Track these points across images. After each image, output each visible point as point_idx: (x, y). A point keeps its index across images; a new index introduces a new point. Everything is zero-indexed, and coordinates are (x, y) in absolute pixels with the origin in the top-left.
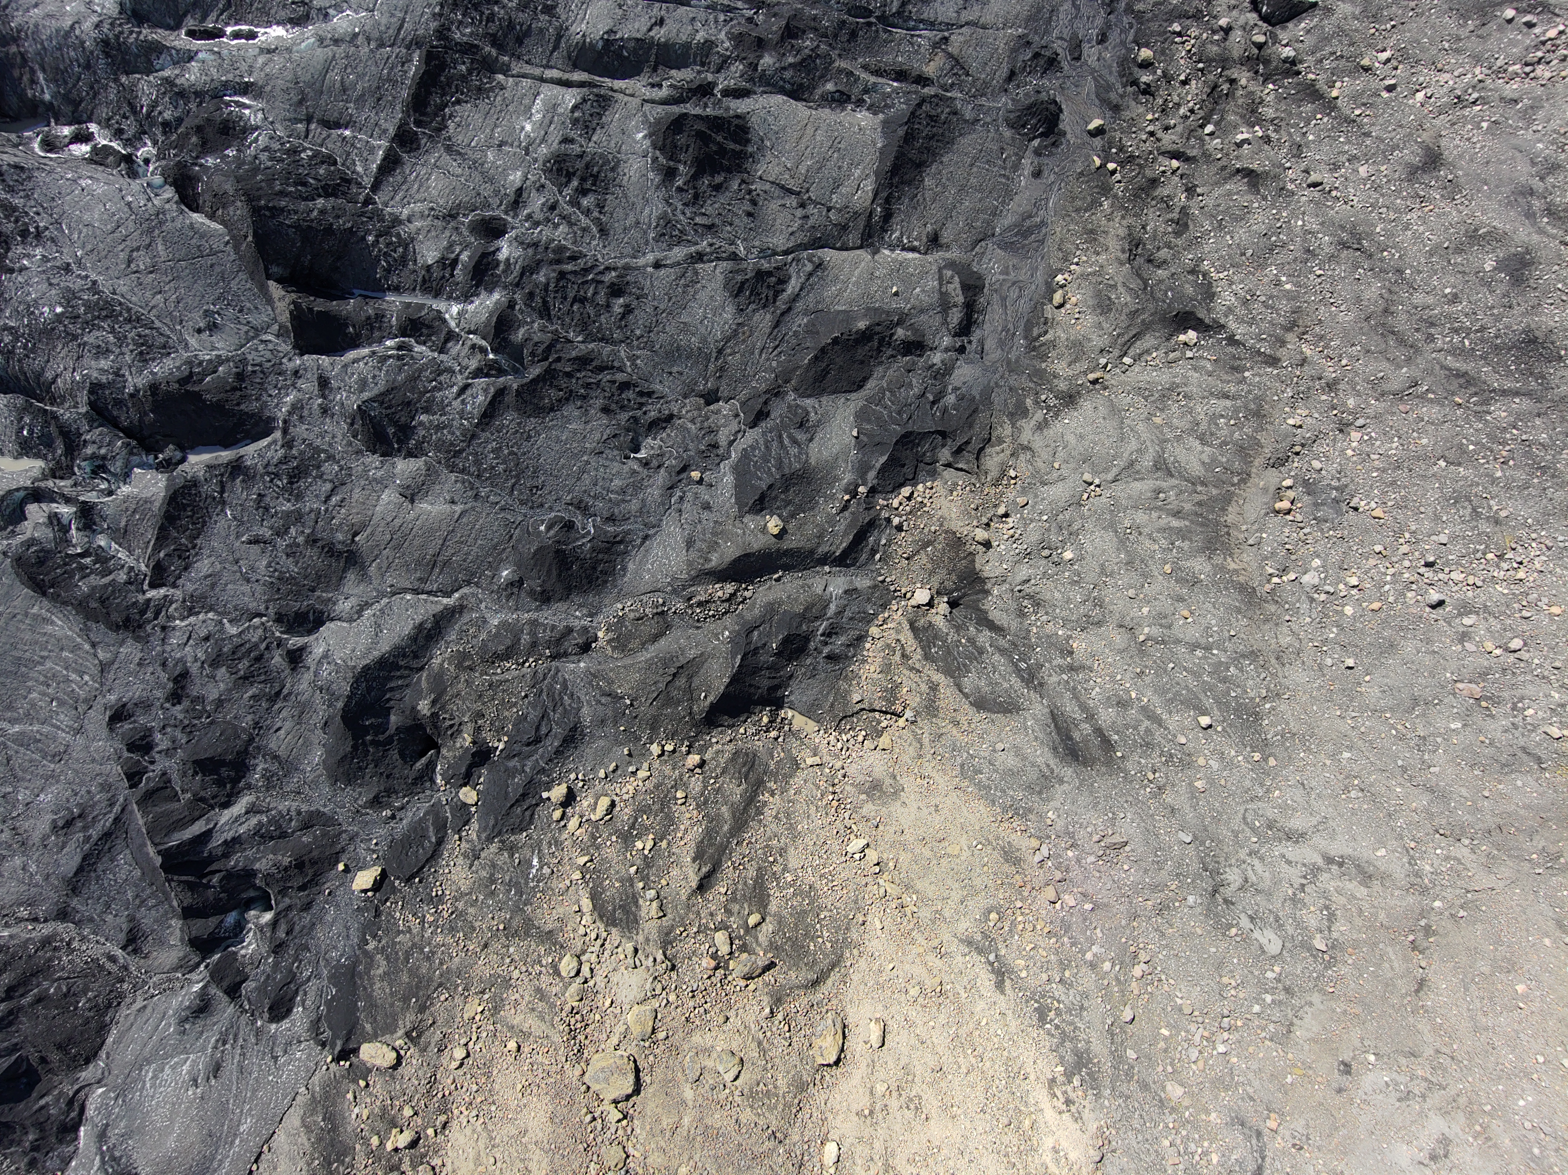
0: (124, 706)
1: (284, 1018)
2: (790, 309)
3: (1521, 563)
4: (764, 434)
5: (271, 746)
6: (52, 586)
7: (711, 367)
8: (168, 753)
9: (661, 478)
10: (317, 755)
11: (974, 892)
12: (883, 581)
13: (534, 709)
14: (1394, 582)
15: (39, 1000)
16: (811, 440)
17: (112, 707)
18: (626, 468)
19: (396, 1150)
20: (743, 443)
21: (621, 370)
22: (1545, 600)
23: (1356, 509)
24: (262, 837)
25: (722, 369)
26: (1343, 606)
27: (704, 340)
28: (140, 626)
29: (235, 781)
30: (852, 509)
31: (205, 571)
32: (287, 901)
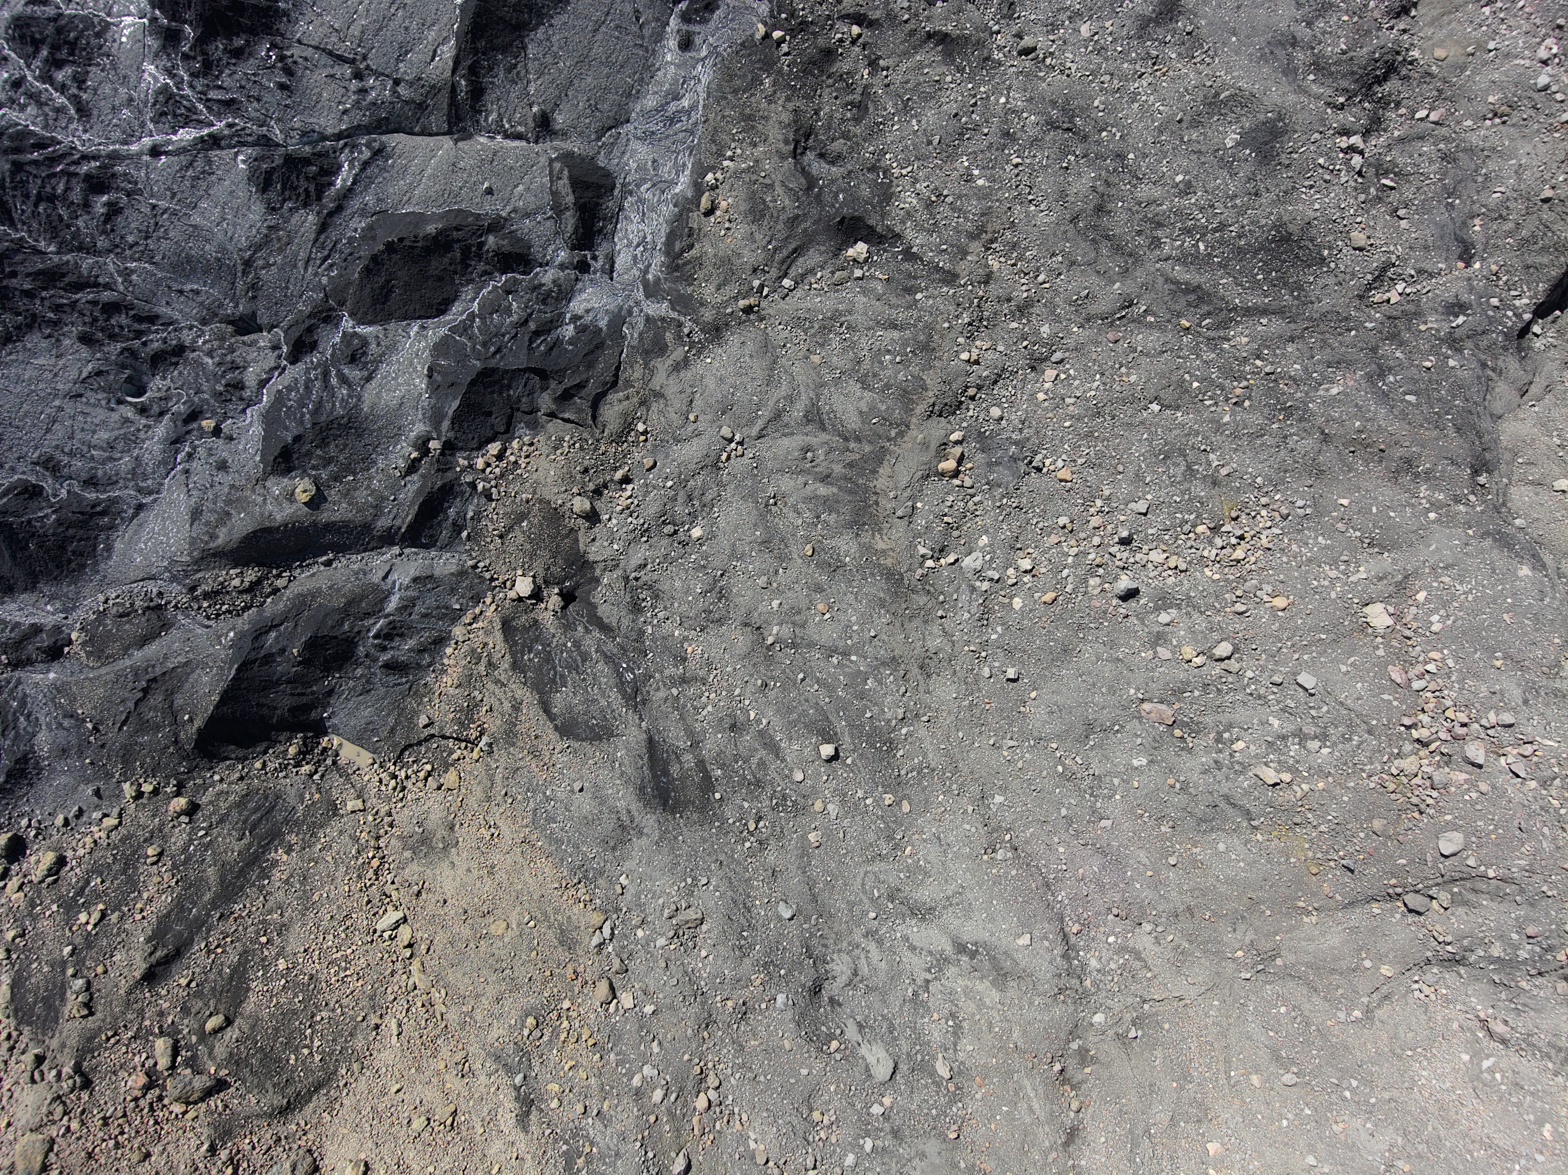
2: (339, 209)
3: (1242, 538)
4: (308, 371)
7: (240, 284)
9: (162, 430)
11: (515, 988)
12: (475, 567)
14: (1074, 566)
16: (369, 379)
18: (115, 416)
20: (278, 383)
21: (107, 287)
22: (1268, 588)
23: (1039, 470)
25: (253, 287)
26: (1011, 598)
27: (222, 249)
30: (422, 471)
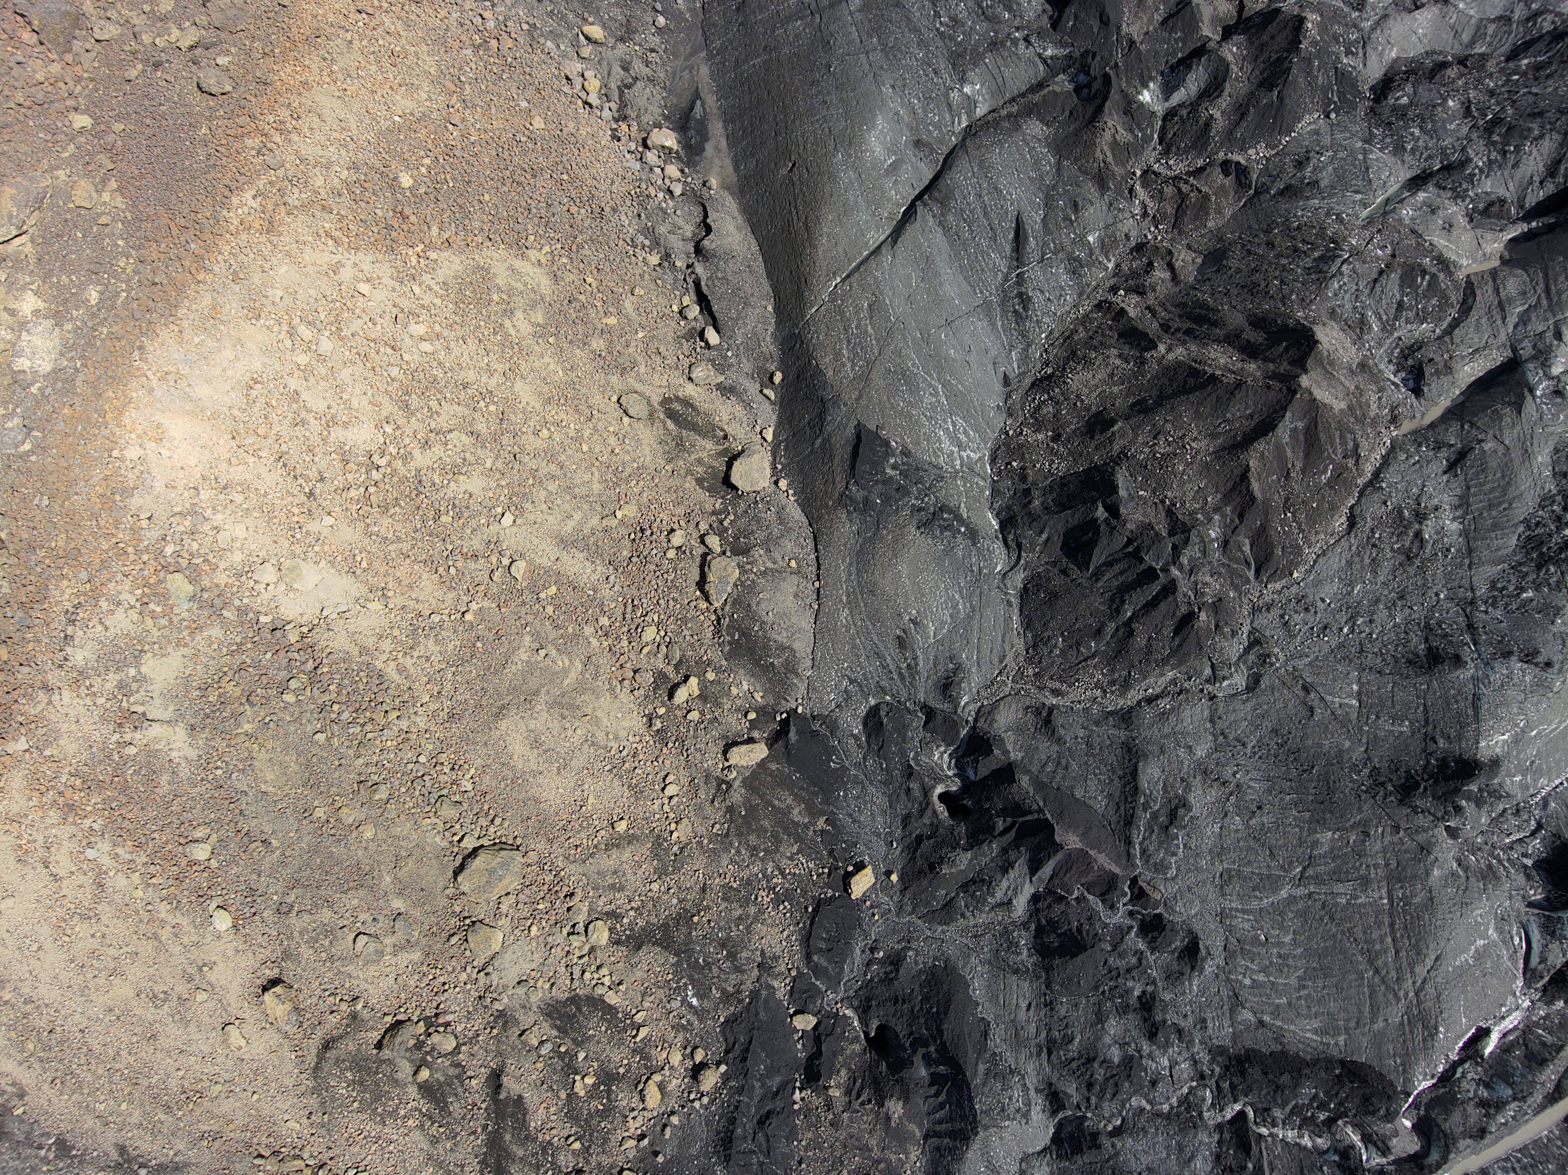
0: (1193, 968)
1: (867, 716)
5: (1026, 985)
6: (1339, 1077)
8: (1122, 932)
10: (978, 989)
13: (782, 1154)
15: (1099, 632)
17: (1204, 959)
19: (686, 678)
24: (983, 880)
28: (1227, 1068)
29: (1040, 932)
31: (1198, 1163)
32: (927, 821)
